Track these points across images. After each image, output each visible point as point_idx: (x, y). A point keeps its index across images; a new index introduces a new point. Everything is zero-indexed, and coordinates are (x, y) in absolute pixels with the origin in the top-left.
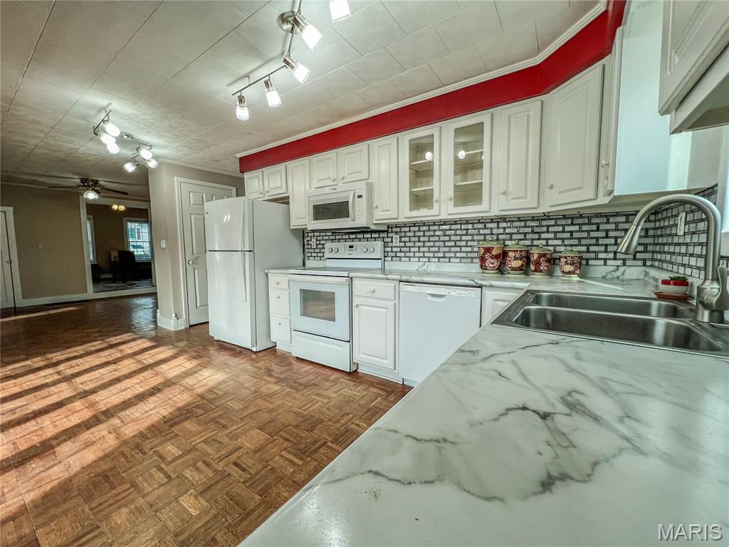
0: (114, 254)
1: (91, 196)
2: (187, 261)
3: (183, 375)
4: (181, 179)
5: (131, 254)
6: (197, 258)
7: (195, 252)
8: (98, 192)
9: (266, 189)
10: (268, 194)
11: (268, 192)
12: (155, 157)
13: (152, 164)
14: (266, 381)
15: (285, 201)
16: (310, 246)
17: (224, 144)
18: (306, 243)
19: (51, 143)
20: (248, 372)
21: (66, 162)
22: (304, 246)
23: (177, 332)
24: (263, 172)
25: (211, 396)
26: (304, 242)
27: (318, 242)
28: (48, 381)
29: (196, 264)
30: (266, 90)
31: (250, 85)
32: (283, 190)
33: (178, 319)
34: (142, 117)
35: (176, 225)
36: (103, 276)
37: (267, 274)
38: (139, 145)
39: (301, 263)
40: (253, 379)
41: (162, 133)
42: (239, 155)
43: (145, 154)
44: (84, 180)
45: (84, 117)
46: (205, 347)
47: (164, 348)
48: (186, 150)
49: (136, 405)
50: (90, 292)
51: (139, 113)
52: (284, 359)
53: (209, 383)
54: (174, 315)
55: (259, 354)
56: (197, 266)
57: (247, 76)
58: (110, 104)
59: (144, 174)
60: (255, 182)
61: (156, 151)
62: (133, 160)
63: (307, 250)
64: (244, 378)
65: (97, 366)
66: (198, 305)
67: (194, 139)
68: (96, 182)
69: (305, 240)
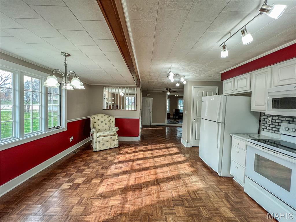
0: (174, 110)
1: (168, 94)
2: (194, 120)
3: (185, 175)
4: (194, 86)
5: (179, 110)
6: (198, 119)
7: (197, 116)
8: (170, 92)
9: (236, 88)
10: (236, 91)
11: (236, 90)
12: (186, 80)
13: (185, 83)
14: (224, 203)
15: (248, 94)
16: (265, 122)
17: (214, 69)
18: (262, 119)
19: (159, 80)
20: (214, 189)
21: (163, 85)
22: (260, 121)
23: (187, 148)
24: (234, 79)
25: (193, 196)
26: (260, 119)
27: (274, 121)
28: (149, 156)
29: (197, 121)
30: (242, 36)
31: (230, 37)
32: (248, 88)
33: (188, 143)
34: (182, 67)
35: (191, 104)
36: (171, 117)
37: (231, 136)
38: (181, 76)
39: (257, 131)
40: (216, 197)
41: (188, 71)
42: (221, 73)
43: (182, 80)
44: (167, 89)
45: (165, 72)
46: (196, 161)
47: (181, 155)
48: (197, 75)
49: (166, 182)
50: (166, 123)
51: (180, 66)
52: (238, 189)
53: (195, 186)
54: (186, 141)
55: (222, 178)
56: (197, 122)
57: (230, 32)
58: (172, 66)
59: (182, 86)
60: (229, 85)
61: (186, 77)
62: (179, 82)
63: (263, 124)
64: (211, 193)
65: (161, 155)
66: (196, 139)
67: (200, 70)
68: (170, 89)
69: (262, 118)
